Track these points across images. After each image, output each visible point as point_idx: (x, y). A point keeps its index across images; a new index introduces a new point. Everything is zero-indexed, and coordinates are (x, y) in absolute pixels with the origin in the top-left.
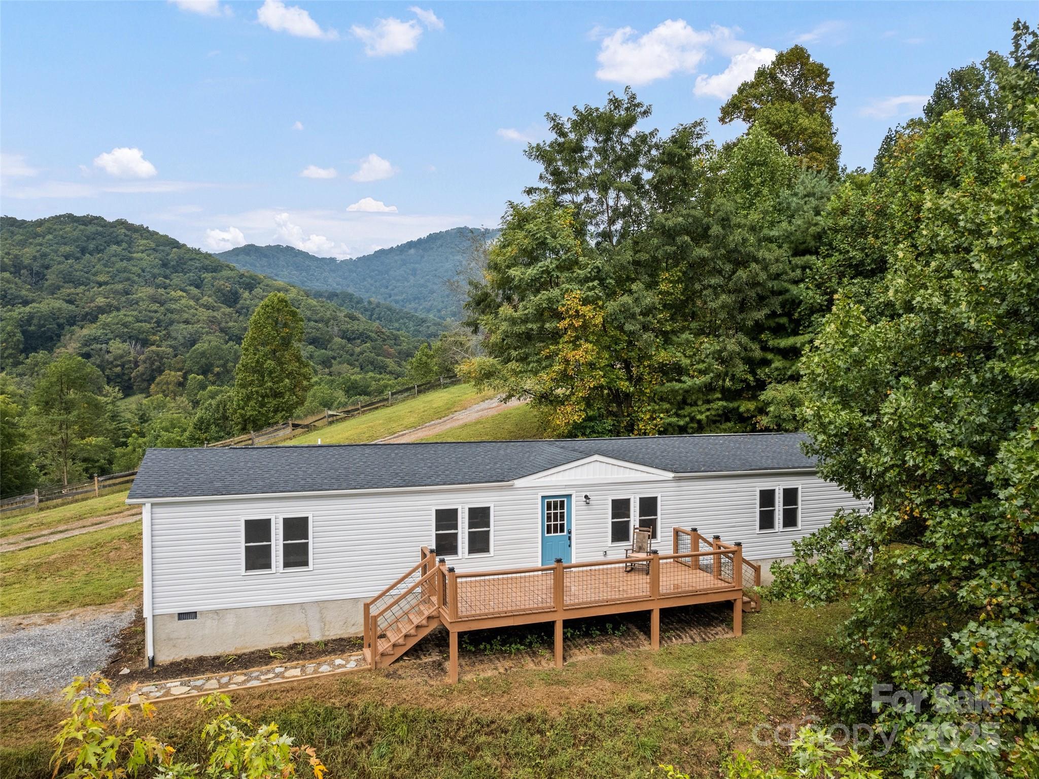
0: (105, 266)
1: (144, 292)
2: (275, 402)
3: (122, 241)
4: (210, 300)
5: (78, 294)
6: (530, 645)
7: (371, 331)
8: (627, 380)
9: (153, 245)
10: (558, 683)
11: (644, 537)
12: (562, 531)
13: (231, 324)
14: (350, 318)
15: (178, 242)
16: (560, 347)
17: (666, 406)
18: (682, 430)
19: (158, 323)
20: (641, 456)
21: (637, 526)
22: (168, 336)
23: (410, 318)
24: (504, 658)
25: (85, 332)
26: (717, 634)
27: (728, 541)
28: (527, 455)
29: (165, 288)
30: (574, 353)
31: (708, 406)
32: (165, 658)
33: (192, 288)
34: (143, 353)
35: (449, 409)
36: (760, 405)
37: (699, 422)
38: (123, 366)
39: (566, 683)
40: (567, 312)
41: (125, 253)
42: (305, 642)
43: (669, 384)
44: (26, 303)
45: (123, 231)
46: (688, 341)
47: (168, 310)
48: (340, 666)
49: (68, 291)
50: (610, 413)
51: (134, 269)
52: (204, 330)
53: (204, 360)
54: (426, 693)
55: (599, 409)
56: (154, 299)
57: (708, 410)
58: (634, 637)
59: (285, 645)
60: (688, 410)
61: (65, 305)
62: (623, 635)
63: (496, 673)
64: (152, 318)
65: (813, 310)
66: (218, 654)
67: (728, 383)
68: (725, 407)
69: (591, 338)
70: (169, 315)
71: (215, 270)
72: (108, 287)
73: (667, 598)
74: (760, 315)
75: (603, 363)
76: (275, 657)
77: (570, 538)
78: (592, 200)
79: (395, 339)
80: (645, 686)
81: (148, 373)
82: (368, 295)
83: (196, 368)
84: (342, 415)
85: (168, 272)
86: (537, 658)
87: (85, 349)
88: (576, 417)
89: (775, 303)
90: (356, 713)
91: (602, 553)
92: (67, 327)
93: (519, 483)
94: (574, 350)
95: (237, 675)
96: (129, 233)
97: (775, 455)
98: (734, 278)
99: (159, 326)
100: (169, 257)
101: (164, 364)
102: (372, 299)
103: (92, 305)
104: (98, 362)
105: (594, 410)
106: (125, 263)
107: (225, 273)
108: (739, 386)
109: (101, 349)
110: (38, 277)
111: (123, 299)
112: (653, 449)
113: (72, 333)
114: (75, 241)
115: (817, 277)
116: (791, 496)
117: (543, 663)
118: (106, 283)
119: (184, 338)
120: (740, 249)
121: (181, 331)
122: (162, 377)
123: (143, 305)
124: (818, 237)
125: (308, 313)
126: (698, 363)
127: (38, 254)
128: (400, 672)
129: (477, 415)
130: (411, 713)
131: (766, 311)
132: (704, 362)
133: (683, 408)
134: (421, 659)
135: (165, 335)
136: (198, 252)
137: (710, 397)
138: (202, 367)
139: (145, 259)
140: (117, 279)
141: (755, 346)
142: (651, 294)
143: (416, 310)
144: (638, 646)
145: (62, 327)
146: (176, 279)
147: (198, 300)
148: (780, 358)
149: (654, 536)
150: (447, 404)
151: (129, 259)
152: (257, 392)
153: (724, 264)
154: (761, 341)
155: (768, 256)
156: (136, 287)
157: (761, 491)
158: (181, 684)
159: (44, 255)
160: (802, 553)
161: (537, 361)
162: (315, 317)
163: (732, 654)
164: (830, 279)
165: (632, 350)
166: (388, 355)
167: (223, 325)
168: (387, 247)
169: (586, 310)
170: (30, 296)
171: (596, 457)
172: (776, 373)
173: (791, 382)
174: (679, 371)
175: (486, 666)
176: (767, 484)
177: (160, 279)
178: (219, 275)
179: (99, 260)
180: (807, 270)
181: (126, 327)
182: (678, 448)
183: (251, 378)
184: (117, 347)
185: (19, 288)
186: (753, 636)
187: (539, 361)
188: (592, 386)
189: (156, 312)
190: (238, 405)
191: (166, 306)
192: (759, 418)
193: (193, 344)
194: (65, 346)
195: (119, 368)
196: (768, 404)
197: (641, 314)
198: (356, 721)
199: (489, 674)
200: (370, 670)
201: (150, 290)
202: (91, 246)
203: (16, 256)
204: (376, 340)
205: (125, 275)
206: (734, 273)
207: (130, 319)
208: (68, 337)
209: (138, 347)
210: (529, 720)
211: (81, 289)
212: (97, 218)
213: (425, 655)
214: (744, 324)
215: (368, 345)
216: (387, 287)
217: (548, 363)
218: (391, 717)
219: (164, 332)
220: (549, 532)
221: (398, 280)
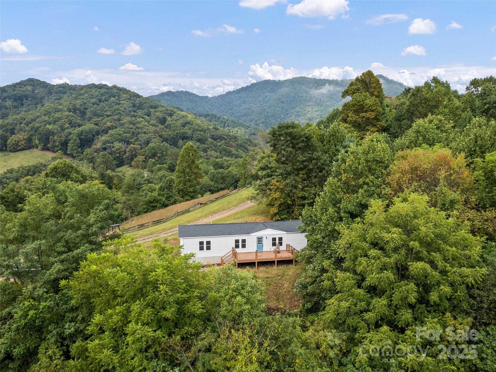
0: (109, 107)
1: (126, 119)
3: (116, 96)
4: (154, 122)
5: (99, 121)
6: (251, 266)
7: (225, 135)
9: (129, 97)
12: (261, 244)
13: (163, 133)
14: (215, 129)
15: (139, 95)
19: (133, 133)
22: (137, 140)
25: (103, 138)
26: (288, 266)
29: (135, 117)
33: (146, 116)
34: (128, 148)
38: (120, 153)
41: (117, 101)
44: (80, 126)
45: (116, 91)
47: (137, 127)
49: (95, 120)
51: (122, 109)
52: (153, 137)
53: (153, 150)
56: (131, 123)
61: (94, 126)
62: (270, 264)
64: (130, 131)
69: (279, 191)
70: (137, 130)
71: (155, 107)
72: (111, 117)
73: (278, 258)
79: (235, 138)
80: (271, 274)
81: (130, 156)
82: (223, 114)
83: (150, 154)
85: (135, 109)
87: (104, 146)
88: (276, 211)
91: (269, 248)
92: (96, 136)
93: (252, 234)
94: (275, 194)
96: (118, 92)
99: (133, 135)
100: (136, 102)
101: (137, 152)
102: (225, 117)
103: (106, 126)
104: (110, 151)
106: (117, 106)
107: (160, 109)
109: (110, 146)
110: (83, 113)
111: (118, 123)
113: (98, 139)
114: (97, 97)
117: (254, 269)
118: (110, 115)
119: (145, 140)
121: (143, 137)
122: (137, 158)
123: (126, 125)
125: (197, 127)
127: (82, 103)
138: (153, 154)
139: (126, 104)
140: (115, 113)
144: (272, 267)
145: (93, 136)
146: (140, 113)
147: (149, 122)
149: (282, 245)
151: (119, 104)
152: (183, 180)
156: (123, 117)
159: (85, 104)
162: (200, 129)
163: (291, 269)
166: (232, 146)
167: (160, 133)
169: (278, 184)
170: (81, 122)
177: (132, 113)
178: (157, 110)
179: (107, 105)
181: (120, 136)
184: (117, 145)
185: (76, 119)
188: (280, 203)
189: (132, 128)
191: (136, 125)
193: (148, 143)
194: (96, 145)
195: (118, 154)
201: (129, 118)
202: (103, 99)
203: (74, 104)
204: (227, 139)
205: (118, 111)
207: (121, 132)
209: (125, 145)
211: (100, 119)
212: (104, 85)
215: (223, 142)
216: (232, 110)
219: (136, 138)
220: (258, 244)
221: (237, 106)
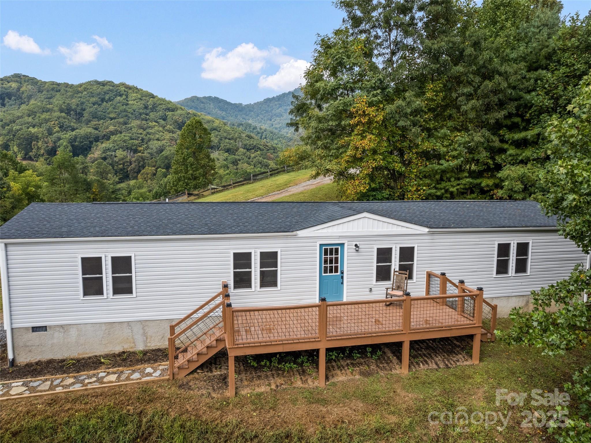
0: (114, 108)
1: (135, 123)
2: (194, 183)
3: (123, 94)
4: (171, 127)
5: (100, 125)
6: (301, 365)
7: (261, 145)
8: (400, 162)
9: (139, 96)
10: (318, 401)
11: (402, 279)
12: (336, 271)
14: (249, 137)
15: (153, 95)
16: (352, 138)
17: (428, 181)
18: (439, 198)
19: (143, 140)
20: (403, 215)
21: (397, 269)
22: (148, 148)
23: (284, 137)
24: (278, 375)
25: (104, 145)
26: (458, 361)
27: (471, 286)
28: (314, 212)
29: (146, 121)
30: (361, 142)
31: (458, 182)
32: (23, 359)
33: (161, 120)
34: (134, 157)
35: (286, 185)
36: (497, 181)
37: (452, 193)
38: (123, 164)
39: (325, 402)
40: (357, 112)
41: (125, 101)
42: (131, 350)
43: (431, 166)
44: (73, 130)
45: (123, 89)
46: (446, 135)
47: (148, 133)
48: (149, 374)
49: (95, 123)
50: (389, 186)
51: (129, 110)
52: (167, 144)
53: (166, 161)
54: (205, 406)
55: (379, 183)
56: (141, 127)
57: (458, 185)
58: (389, 361)
59: (117, 353)
60: (443, 184)
61: (93, 131)
62: (379, 359)
63: (268, 389)
64: (139, 138)
65: (542, 111)
66: (65, 358)
67: (473, 167)
68: (471, 183)
69: (374, 131)
70: (148, 136)
71: (173, 111)
72: (116, 120)
73: (417, 331)
74: (500, 115)
75: (383, 150)
76: (103, 363)
77: (342, 277)
78: (380, 37)
79: (274, 150)
80: (392, 409)
81: (137, 168)
82: (260, 124)
83: (162, 165)
84: (221, 188)
85: (148, 111)
86: (305, 376)
87: (103, 155)
88: (362, 188)
89: (512, 107)
90: (145, 420)
91: (368, 290)
92: (94, 143)
93: (301, 233)
94: (361, 140)
95: (69, 377)
96: (126, 90)
97: (511, 216)
98: (482, 87)
99: (143, 142)
100: (148, 103)
101: (145, 163)
102: (262, 127)
103: (107, 130)
104: (110, 162)
105: (375, 184)
106: (124, 107)
107: (179, 112)
108: (481, 168)
109: (112, 155)
110: (79, 115)
111: (124, 127)
112: (414, 210)
113: (97, 146)
114: (98, 95)
115: (546, 86)
116: (523, 249)
117: (310, 381)
118: (115, 118)
119: (157, 148)
120: (487, 65)
121: (155, 145)
122: (144, 170)
123: (134, 130)
124: (549, 57)
125: (225, 134)
126: (452, 151)
127: (79, 103)
128: (191, 384)
129: (302, 189)
130: (188, 424)
131: (503, 113)
132: (456, 150)
133: (441, 184)
134: (211, 371)
135: (146, 147)
136: (163, 100)
137: (459, 176)
138: (166, 165)
139: (135, 105)
140: (120, 116)
141: (495, 139)
142: (420, 100)
143: (287, 133)
144: (391, 370)
145: (91, 142)
146: (152, 115)
147: (164, 127)
148: (514, 147)
149: (410, 277)
150: (286, 182)
151: (127, 104)
152: (184, 177)
153: (474, 77)
154: (500, 136)
155: (509, 70)
156: (130, 120)
157: (499, 245)
158: (23, 385)
159: (82, 103)
160: (540, 302)
161: (336, 149)
162: (228, 137)
163: (470, 381)
164: (556, 87)
165: (405, 141)
166: (270, 159)
168: (271, 97)
169: (371, 111)
170: (76, 126)
171: (365, 214)
172: (510, 158)
173: (521, 165)
174: (438, 157)
175: (262, 381)
176: (504, 239)
177: (143, 116)
178: (176, 113)
179: (111, 105)
180: (539, 81)
181: (125, 142)
182: (434, 209)
183: (180, 168)
184: (120, 154)
185: (70, 122)
186: (490, 364)
187: (338, 149)
188: (374, 166)
189: (141, 134)
190: (173, 184)
191: (147, 130)
192: (495, 191)
193: (161, 153)
194: (93, 154)
195: (122, 165)
196: (502, 181)
197: (411, 114)
198: (143, 428)
199: (263, 389)
200: (168, 380)
201: (138, 122)
202: (107, 97)
203: (68, 104)
204: (263, 150)
205: (125, 113)
206: (481, 83)
207: (127, 138)
208: (95, 148)
209: (132, 154)
210: (287, 437)
211: (101, 122)
212: (109, 82)
213: (216, 368)
214: (488, 122)
215: (258, 152)
216: (271, 120)
217: (343, 150)
218: (171, 426)
219: (146, 145)
220: (326, 272)
221: (277, 116)
